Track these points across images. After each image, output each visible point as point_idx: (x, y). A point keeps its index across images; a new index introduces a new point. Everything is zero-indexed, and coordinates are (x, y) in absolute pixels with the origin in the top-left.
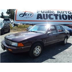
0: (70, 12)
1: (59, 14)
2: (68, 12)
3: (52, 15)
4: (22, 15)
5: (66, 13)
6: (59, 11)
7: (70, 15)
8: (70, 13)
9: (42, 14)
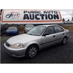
1: (45, 14)
2: (55, 11)
3: (39, 15)
4: (9, 16)
5: (52, 13)
6: (46, 11)
7: (56, 14)
8: (56, 12)
9: (29, 15)
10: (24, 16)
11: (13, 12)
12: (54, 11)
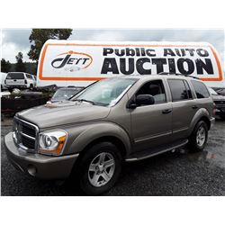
0: (206, 52)
1: (169, 56)
2: (199, 50)
3: (148, 60)
4: (60, 63)
5: (192, 55)
6: (170, 50)
7: (203, 59)
8: (203, 53)
9: (118, 59)
10: (104, 63)
11: (72, 52)
12: (196, 49)
